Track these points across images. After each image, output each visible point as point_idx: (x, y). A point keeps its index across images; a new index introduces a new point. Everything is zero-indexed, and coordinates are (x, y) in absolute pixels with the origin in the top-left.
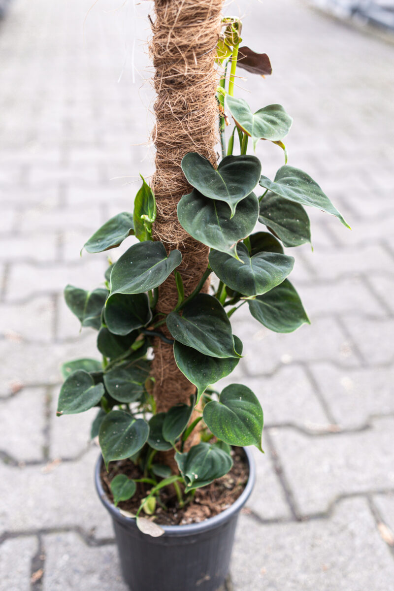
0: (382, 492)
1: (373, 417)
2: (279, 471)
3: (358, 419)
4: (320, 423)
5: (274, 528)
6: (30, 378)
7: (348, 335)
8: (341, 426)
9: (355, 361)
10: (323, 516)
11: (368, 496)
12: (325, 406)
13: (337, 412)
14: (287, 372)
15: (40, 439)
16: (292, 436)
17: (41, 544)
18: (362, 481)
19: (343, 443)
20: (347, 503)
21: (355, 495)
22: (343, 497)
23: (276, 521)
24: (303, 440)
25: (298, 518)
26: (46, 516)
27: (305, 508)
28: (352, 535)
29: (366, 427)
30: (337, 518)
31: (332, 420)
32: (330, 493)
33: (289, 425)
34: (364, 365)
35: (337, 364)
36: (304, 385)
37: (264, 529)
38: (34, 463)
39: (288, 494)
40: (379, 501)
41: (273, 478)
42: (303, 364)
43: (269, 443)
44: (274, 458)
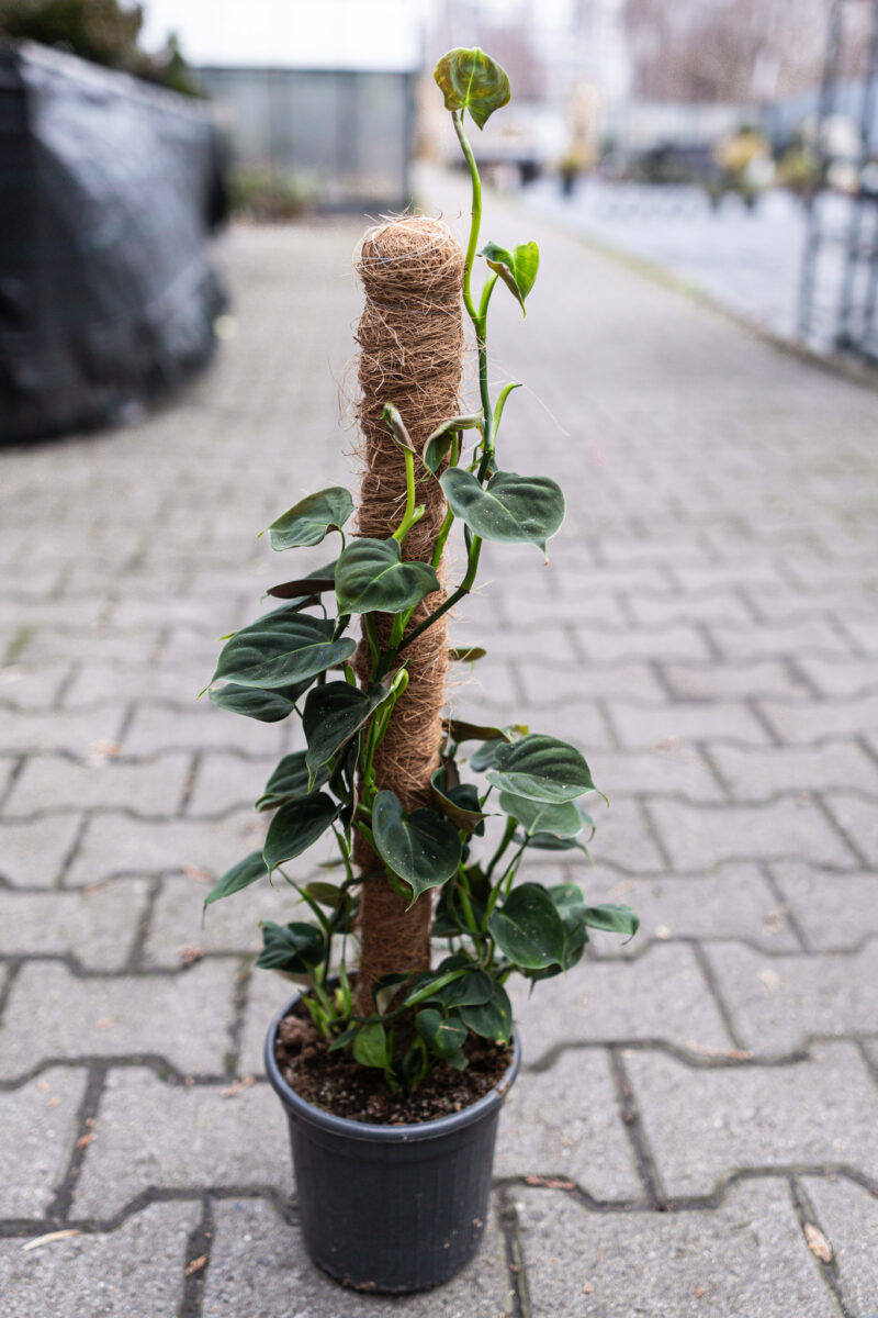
0: (819, 1171)
1: (811, 1039)
2: (632, 1122)
3: (786, 1042)
4: (718, 1046)
6: (217, 942)
7: (780, 898)
8: (752, 1053)
9: (790, 942)
10: (705, 1204)
12: (727, 1017)
13: (746, 1029)
14: (661, 952)
15: (224, 1042)
16: (660, 1061)
17: (207, 1213)
19: (754, 1079)
21: (768, 1172)
22: (745, 1173)
24: (680, 1072)
26: (222, 1169)
29: (799, 1057)
32: (722, 1166)
33: (658, 1044)
34: (807, 951)
35: (754, 945)
36: (692, 978)
37: (595, 1217)
38: (210, 1080)
39: (645, 1162)
41: (619, 1133)
43: (619, 1071)
44: (626, 1098)
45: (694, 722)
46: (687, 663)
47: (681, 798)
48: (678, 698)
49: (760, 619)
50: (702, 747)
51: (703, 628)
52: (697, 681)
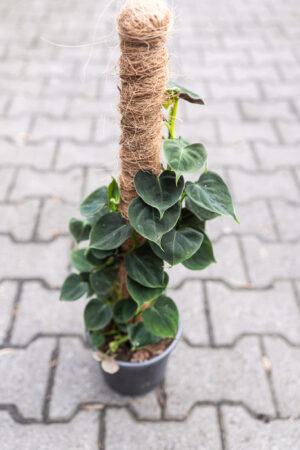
5: (197, 351)
11: (260, 336)
18: (259, 326)
20: (246, 339)
23: (199, 346)
25: (213, 345)
27: (219, 339)
28: (244, 362)
30: (237, 349)
31: (249, 280)
40: (268, 341)
42: (238, 235)
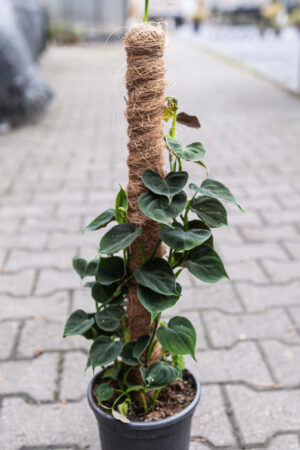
2: (230, 414)
4: (267, 382)
6: (49, 346)
7: (293, 322)
8: (281, 385)
9: (297, 340)
10: (262, 446)
12: (271, 371)
13: (279, 374)
14: (242, 345)
16: (242, 389)
19: (282, 395)
20: (281, 438)
21: (289, 432)
22: (279, 433)
23: (225, 447)
24: (250, 393)
30: (272, 448)
31: (275, 380)
32: (269, 430)
33: (241, 383)
35: (283, 342)
36: (255, 355)
38: (47, 402)
39: (236, 430)
41: (225, 418)
42: (256, 340)
43: (224, 394)
44: (228, 404)
45: (255, 251)
46: (252, 227)
47: (250, 282)
48: (247, 241)
49: (283, 208)
50: (259, 261)
51: (259, 212)
52: (256, 234)
